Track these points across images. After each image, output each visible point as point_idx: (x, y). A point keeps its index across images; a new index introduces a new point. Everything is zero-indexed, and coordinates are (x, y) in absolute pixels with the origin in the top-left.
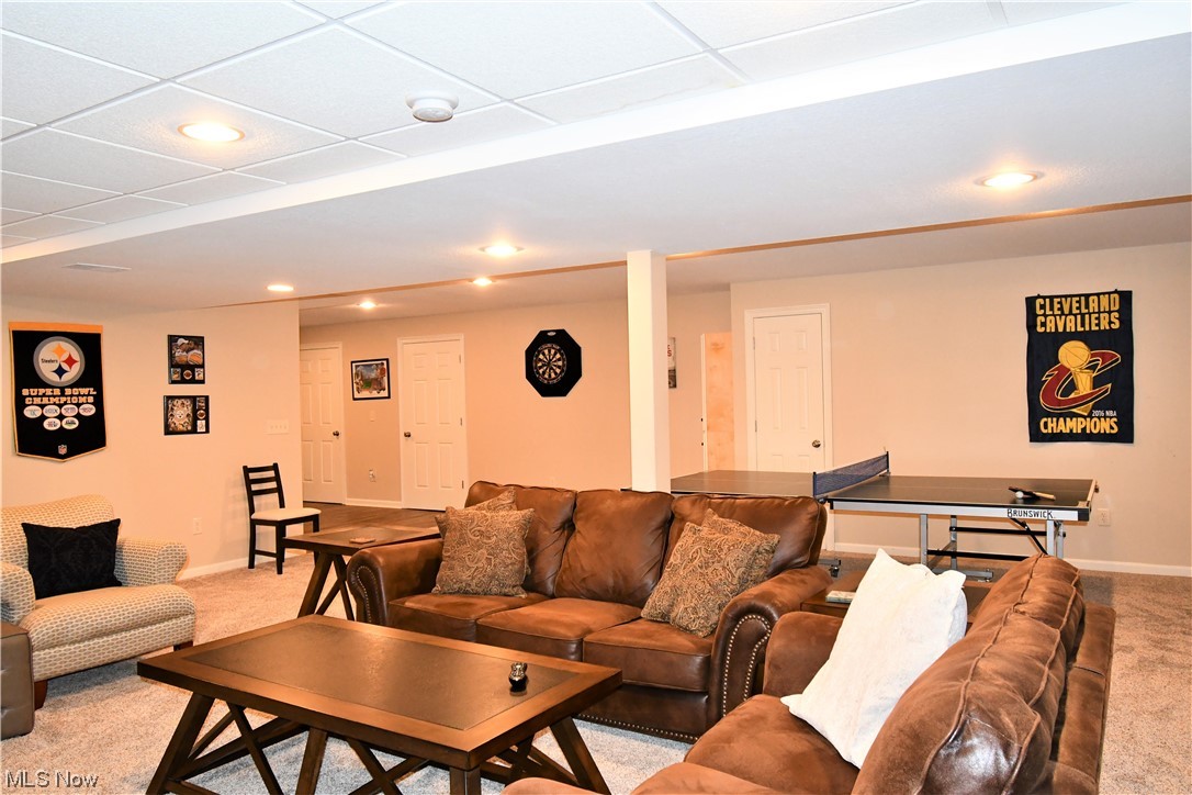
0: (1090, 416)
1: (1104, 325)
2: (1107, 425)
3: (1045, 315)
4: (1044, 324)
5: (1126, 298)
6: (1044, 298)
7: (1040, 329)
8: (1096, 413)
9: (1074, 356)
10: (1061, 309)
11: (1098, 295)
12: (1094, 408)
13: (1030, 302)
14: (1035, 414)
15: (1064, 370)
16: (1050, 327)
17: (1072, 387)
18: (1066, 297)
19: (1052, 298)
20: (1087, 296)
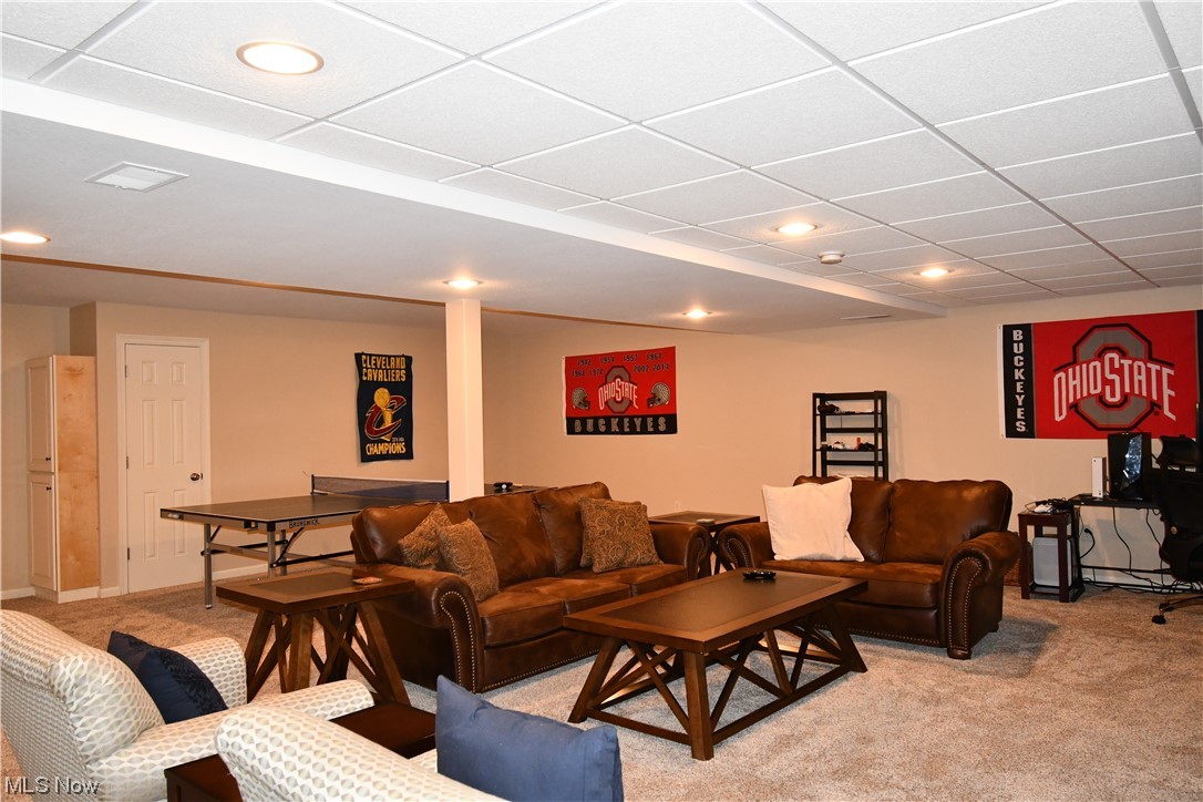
0: (391, 442)
1: (398, 379)
2: (400, 448)
3: (367, 368)
4: (366, 375)
5: (409, 360)
6: (366, 355)
7: (364, 378)
8: (395, 439)
9: (382, 397)
10: (375, 364)
11: (395, 357)
12: (394, 436)
13: (358, 356)
14: (364, 441)
15: (378, 409)
16: (370, 377)
17: (382, 421)
18: (379, 356)
19: (371, 355)
20: (389, 357)
